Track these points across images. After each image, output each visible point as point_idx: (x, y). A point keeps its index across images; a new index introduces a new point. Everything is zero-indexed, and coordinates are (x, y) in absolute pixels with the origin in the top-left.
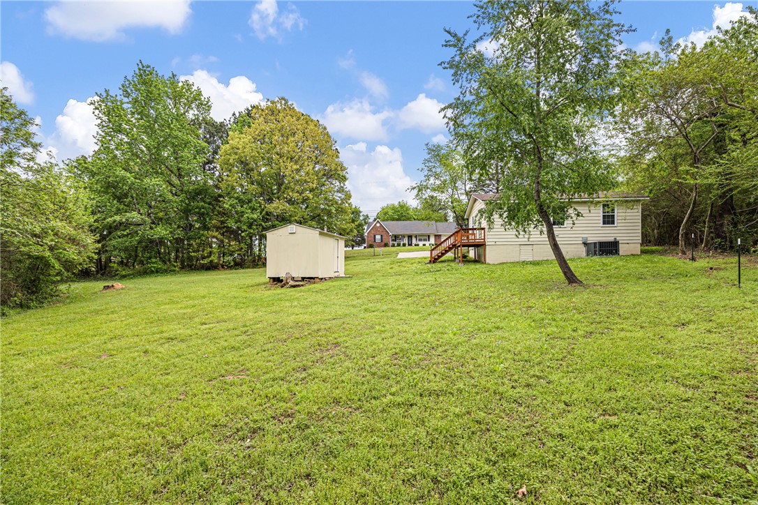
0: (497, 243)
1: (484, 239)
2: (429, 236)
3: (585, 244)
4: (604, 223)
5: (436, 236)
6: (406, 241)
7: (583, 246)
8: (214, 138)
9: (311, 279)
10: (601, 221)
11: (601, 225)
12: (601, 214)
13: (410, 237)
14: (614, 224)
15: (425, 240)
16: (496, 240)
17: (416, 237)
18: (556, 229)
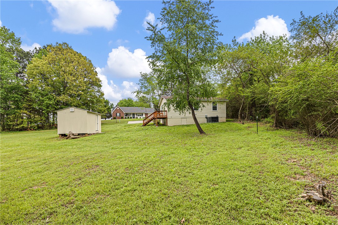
0: (172, 117)
1: (167, 115)
2: (142, 114)
3: (206, 118)
4: (213, 110)
5: (145, 114)
6: (132, 116)
7: (205, 118)
8: (23, 60)
9: (83, 135)
10: (212, 109)
11: (212, 110)
12: (212, 106)
13: (134, 114)
14: (216, 110)
15: (141, 116)
16: (171, 116)
17: (136, 114)
18: (195, 112)
